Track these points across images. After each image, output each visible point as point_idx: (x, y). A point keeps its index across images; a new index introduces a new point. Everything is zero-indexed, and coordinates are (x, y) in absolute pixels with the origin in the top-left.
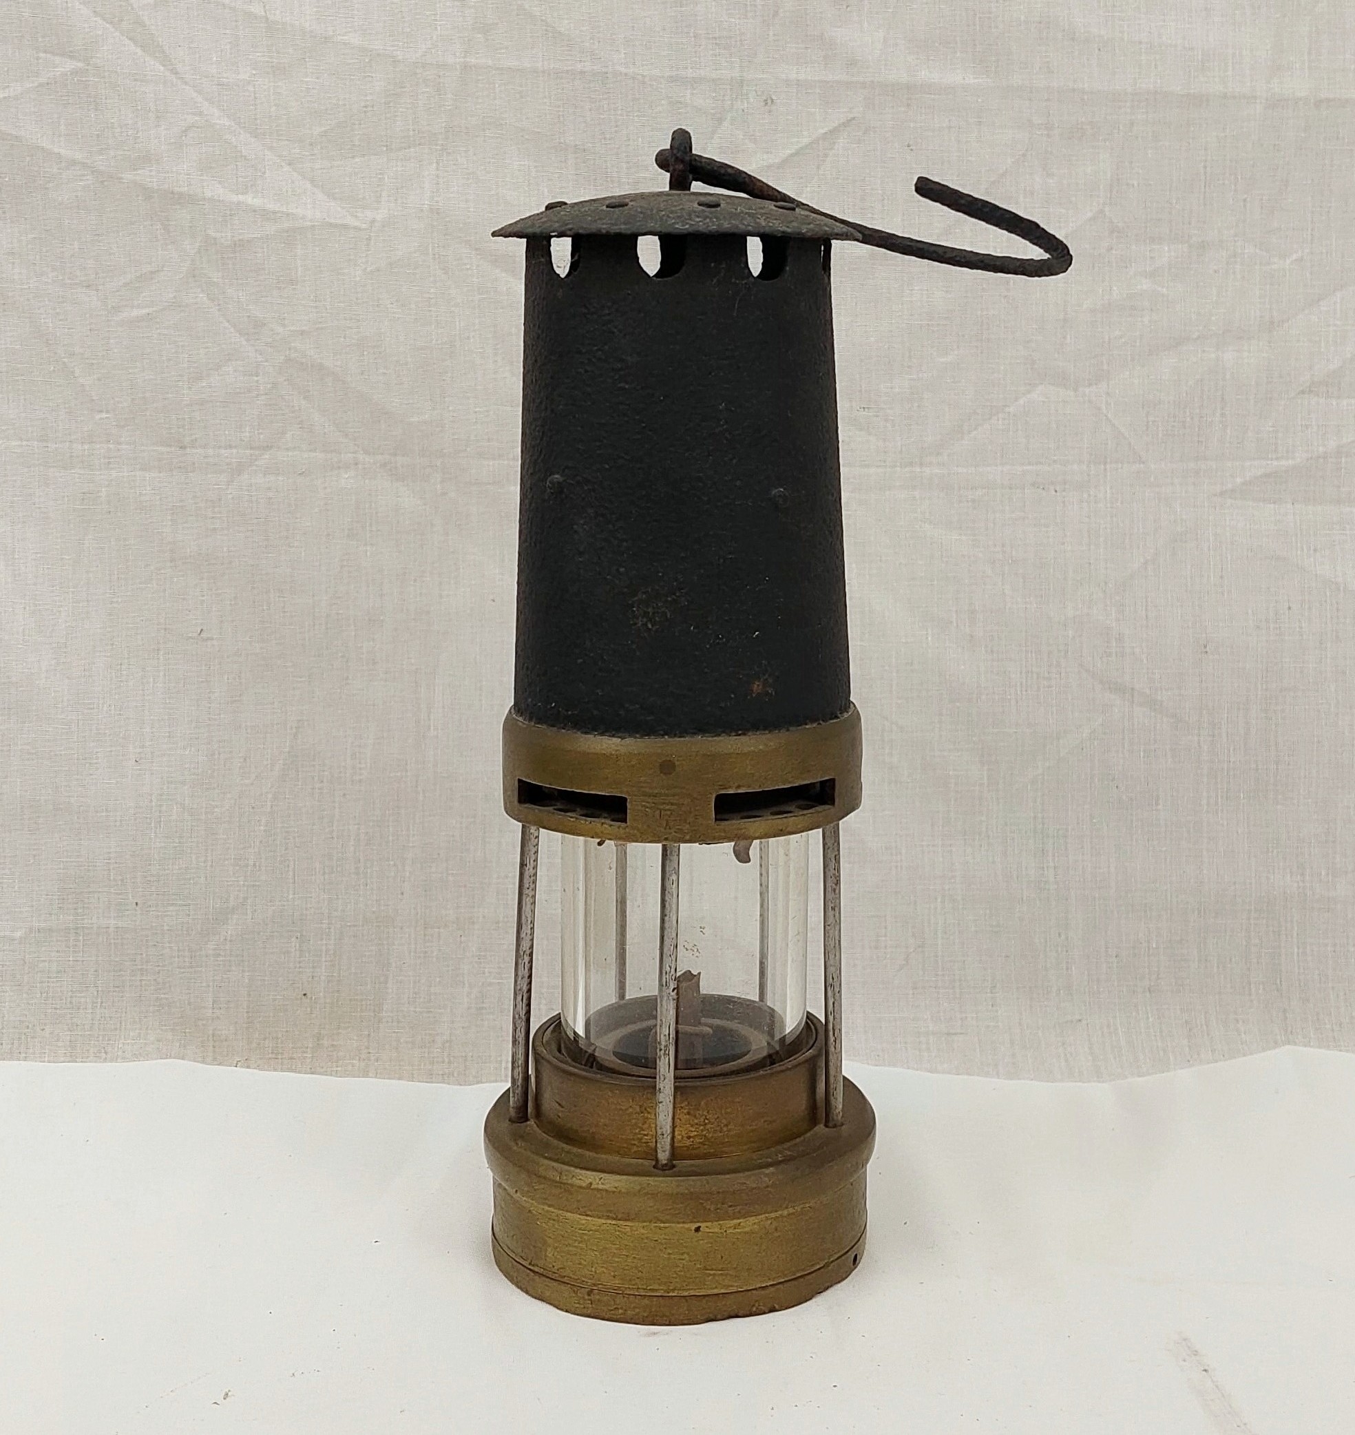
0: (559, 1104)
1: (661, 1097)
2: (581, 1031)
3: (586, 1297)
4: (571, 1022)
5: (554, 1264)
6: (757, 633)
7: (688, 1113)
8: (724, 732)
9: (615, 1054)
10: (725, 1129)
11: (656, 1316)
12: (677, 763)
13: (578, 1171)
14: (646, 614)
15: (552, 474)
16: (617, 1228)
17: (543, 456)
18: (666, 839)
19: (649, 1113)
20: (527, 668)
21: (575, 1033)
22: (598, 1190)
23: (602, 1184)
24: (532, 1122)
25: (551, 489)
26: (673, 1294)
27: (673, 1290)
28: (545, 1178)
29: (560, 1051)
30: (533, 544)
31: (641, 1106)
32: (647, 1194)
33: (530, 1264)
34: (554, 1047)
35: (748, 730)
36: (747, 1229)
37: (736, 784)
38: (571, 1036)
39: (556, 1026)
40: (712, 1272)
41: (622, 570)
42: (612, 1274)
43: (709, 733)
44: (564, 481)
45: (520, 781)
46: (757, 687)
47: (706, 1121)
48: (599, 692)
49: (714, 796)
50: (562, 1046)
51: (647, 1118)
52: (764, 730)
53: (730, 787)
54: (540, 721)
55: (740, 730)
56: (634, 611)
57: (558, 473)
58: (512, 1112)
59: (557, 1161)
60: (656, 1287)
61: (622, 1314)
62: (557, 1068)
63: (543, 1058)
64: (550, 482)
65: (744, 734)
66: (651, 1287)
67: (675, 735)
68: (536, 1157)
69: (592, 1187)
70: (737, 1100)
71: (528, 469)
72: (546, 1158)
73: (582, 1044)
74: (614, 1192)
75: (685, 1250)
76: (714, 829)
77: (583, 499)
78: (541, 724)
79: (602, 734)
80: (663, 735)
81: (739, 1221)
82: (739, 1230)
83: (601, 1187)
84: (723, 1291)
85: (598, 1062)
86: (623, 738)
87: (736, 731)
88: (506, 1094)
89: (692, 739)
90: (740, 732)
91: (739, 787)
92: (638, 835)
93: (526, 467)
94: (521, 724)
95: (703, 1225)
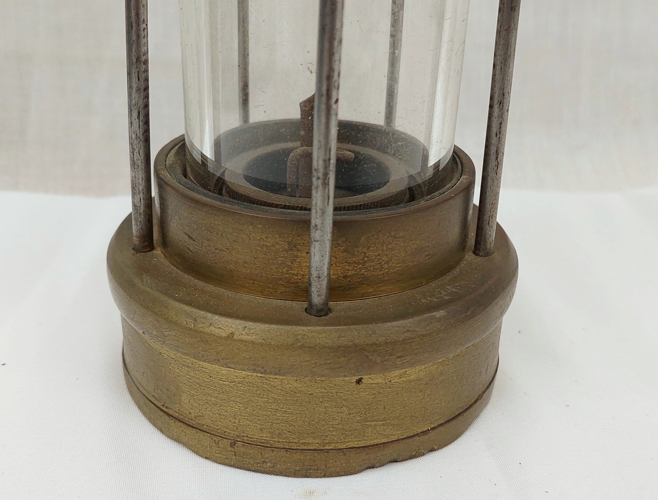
0: (189, 236)
1: (316, 235)
2: (208, 152)
3: (229, 449)
4: (197, 144)
5: (191, 411)
7: (346, 251)
9: (248, 178)
10: (386, 266)
11: (310, 469)
13: (217, 317)
16: (264, 381)
19: (298, 250)
21: (203, 156)
22: (242, 341)
23: (248, 334)
24: (158, 252)
26: (330, 448)
27: (329, 443)
28: (176, 324)
29: (185, 176)
31: (289, 243)
32: (302, 346)
33: (163, 405)
34: (179, 171)
36: (412, 378)
38: (198, 158)
39: (179, 148)
40: (373, 423)
42: (259, 427)
47: (366, 259)
50: (189, 169)
51: (298, 257)
58: (136, 240)
59: (189, 304)
60: (311, 440)
61: (270, 467)
62: (184, 196)
63: (166, 183)
66: (304, 441)
68: (164, 298)
69: (235, 337)
70: (401, 234)
72: (176, 300)
73: (211, 168)
74: (262, 344)
75: (344, 403)
81: (404, 370)
82: (404, 379)
83: (244, 337)
84: (384, 441)
85: (228, 187)
88: (127, 221)
95: (365, 377)
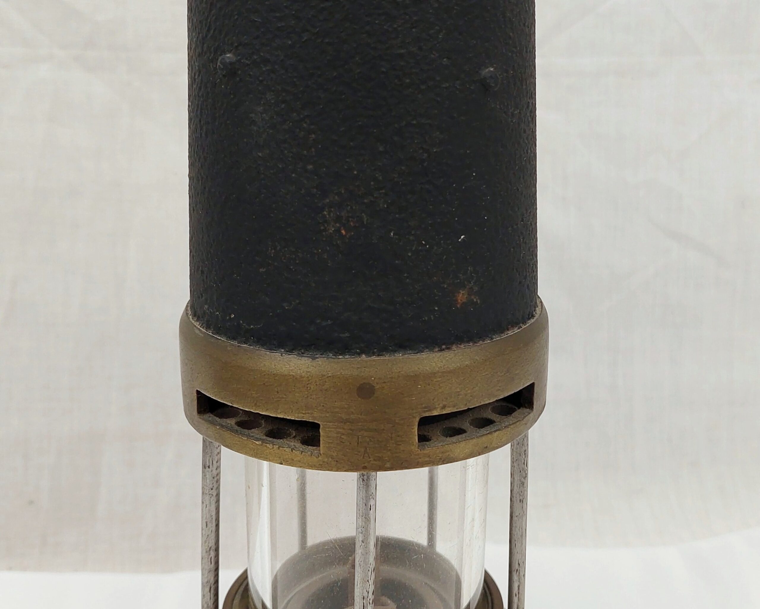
6: (462, 237)
8: (427, 348)
12: (377, 387)
14: (338, 219)
15: (224, 52)
17: (212, 32)
18: (365, 468)
20: (202, 272)
25: (222, 69)
30: (203, 135)
35: (452, 344)
37: (441, 405)
41: (310, 167)
43: (410, 350)
44: (239, 61)
45: (198, 392)
46: (462, 296)
48: (286, 306)
49: (418, 419)
52: (468, 342)
53: (435, 408)
54: (218, 331)
55: (444, 344)
56: (324, 216)
57: (230, 52)
64: (221, 63)
65: (448, 348)
67: (374, 354)
71: (195, 49)
76: (418, 455)
77: (261, 81)
78: (220, 335)
79: (291, 351)
80: (359, 354)
86: (314, 358)
87: (440, 346)
89: (393, 357)
90: (444, 347)
91: (444, 407)
92: (334, 463)
93: (194, 46)
94: (197, 332)
